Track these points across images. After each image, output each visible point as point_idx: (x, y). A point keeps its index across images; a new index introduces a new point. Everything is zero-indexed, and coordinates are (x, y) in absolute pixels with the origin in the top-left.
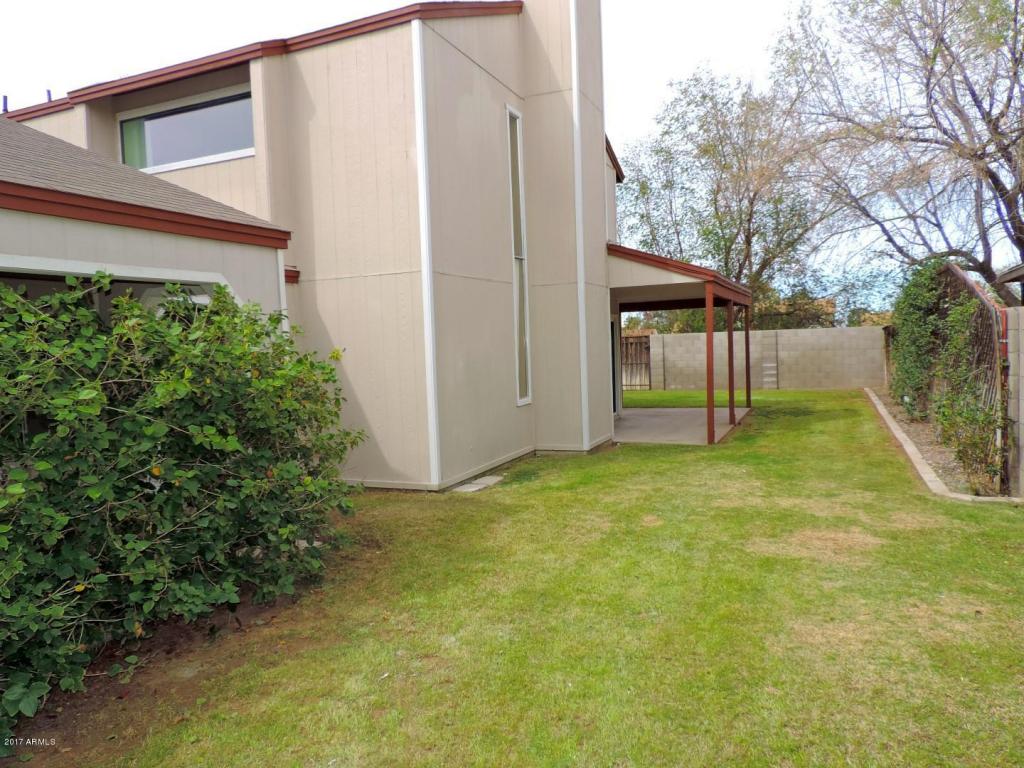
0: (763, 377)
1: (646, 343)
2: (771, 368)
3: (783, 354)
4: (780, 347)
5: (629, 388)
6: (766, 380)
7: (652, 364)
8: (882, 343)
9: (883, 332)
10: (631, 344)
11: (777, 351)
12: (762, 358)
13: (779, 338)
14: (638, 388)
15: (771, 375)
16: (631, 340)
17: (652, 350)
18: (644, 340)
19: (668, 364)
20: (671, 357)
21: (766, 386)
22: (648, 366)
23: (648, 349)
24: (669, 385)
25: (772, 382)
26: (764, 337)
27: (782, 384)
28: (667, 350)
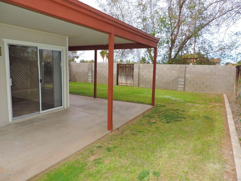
0: (178, 85)
1: (133, 67)
2: (182, 81)
3: (187, 76)
4: (187, 72)
5: (125, 84)
6: (179, 86)
7: (134, 75)
8: (235, 74)
9: (236, 68)
10: (127, 67)
11: (185, 74)
12: (178, 77)
13: (186, 69)
14: (129, 85)
15: (182, 85)
16: (127, 66)
17: (134, 70)
18: (132, 66)
19: (140, 76)
20: (142, 73)
21: (179, 89)
22: (133, 76)
23: (133, 69)
24: (140, 85)
25: (182, 87)
26: (180, 67)
27: (186, 88)
28: (140, 70)
